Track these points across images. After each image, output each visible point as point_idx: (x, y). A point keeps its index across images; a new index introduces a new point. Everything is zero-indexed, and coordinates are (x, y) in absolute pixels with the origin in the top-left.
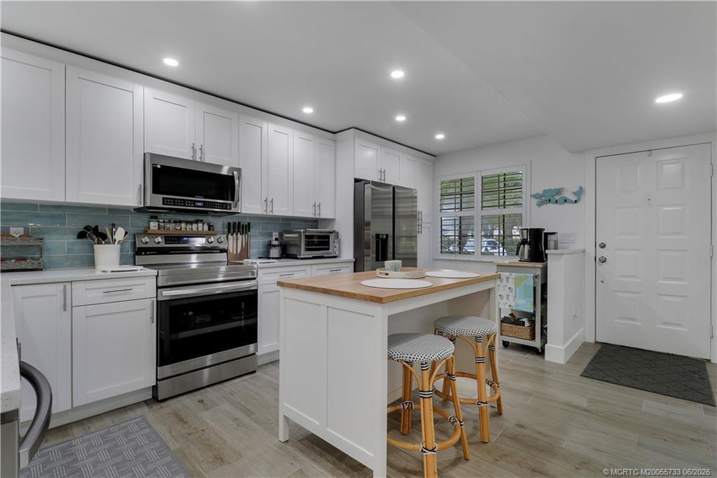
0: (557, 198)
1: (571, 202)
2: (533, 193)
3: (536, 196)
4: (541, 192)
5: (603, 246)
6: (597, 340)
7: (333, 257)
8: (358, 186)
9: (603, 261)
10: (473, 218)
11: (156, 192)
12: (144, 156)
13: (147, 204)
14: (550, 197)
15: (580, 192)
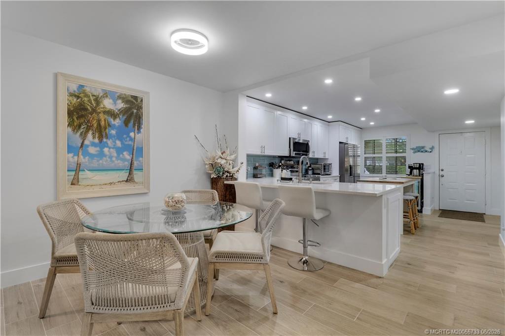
0: (422, 150)
1: (428, 152)
2: (411, 148)
3: (413, 149)
4: (415, 147)
5: (442, 170)
6: (440, 208)
7: (330, 175)
8: (341, 145)
9: (443, 176)
10: (382, 157)
11: (294, 151)
12: (290, 138)
13: (292, 155)
14: (419, 150)
15: (432, 148)
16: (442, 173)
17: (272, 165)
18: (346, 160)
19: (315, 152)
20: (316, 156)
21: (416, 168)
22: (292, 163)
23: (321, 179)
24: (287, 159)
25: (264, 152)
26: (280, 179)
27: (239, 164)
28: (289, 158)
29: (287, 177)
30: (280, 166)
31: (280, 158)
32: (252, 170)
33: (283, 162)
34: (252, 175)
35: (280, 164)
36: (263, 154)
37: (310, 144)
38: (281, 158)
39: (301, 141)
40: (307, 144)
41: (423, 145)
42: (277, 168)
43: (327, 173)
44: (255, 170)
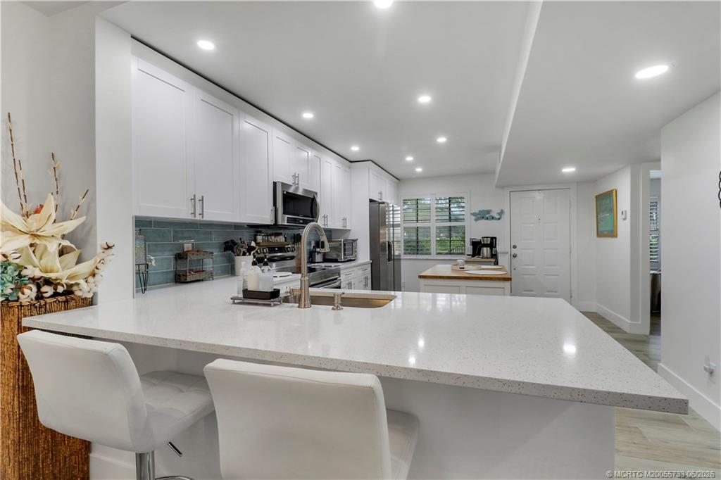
0: (487, 216)
1: (496, 219)
2: (472, 212)
3: (474, 214)
4: (477, 212)
5: (515, 247)
7: (354, 260)
8: (373, 205)
9: (515, 256)
10: (430, 228)
11: (285, 213)
12: (275, 184)
13: (280, 222)
14: (483, 215)
15: (501, 213)
16: (514, 251)
17: (230, 247)
18: (381, 231)
19: (330, 216)
20: (330, 226)
21: (486, 245)
22: (281, 239)
23: (342, 272)
24: (270, 232)
25: (202, 214)
26: (241, 295)
27: (99, 250)
28: (275, 228)
29: (261, 289)
30: (250, 249)
31: (252, 230)
32: (173, 262)
33: (259, 238)
34: (171, 276)
35: (253, 244)
36: (198, 218)
37: (318, 200)
38: (256, 229)
39: (300, 193)
40: (313, 200)
41: (488, 209)
42: (244, 254)
43: (349, 257)
44: (179, 261)
